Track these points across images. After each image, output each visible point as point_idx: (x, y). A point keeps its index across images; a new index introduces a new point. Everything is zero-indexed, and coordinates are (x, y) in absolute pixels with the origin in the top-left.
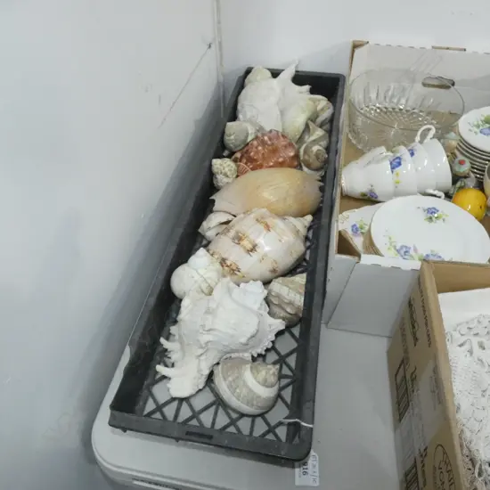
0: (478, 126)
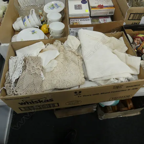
0: (50, 7)
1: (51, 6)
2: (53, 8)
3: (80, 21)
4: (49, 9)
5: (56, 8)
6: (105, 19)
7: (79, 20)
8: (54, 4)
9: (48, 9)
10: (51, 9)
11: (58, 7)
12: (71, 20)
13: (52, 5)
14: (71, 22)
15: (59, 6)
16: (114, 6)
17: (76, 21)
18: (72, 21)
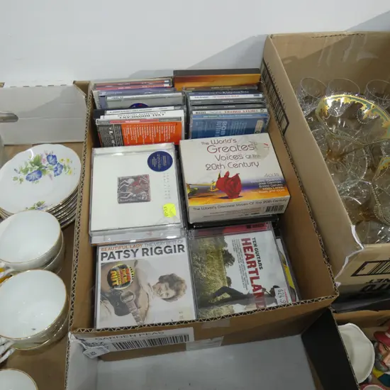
1: (30, 166)
2: (40, 173)
3: (139, 254)
4: (21, 180)
5: (52, 173)
6: (251, 236)
7: (135, 253)
8: (45, 157)
9: (15, 179)
10: (27, 178)
11: (59, 168)
12: (100, 251)
13: (37, 162)
14: (100, 262)
15: (62, 167)
16: (284, 183)
17: (122, 254)
18: (105, 260)
